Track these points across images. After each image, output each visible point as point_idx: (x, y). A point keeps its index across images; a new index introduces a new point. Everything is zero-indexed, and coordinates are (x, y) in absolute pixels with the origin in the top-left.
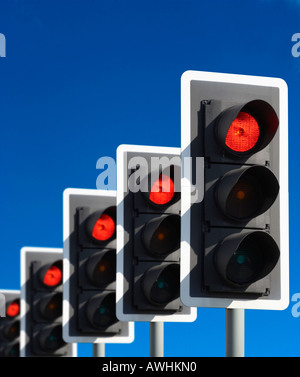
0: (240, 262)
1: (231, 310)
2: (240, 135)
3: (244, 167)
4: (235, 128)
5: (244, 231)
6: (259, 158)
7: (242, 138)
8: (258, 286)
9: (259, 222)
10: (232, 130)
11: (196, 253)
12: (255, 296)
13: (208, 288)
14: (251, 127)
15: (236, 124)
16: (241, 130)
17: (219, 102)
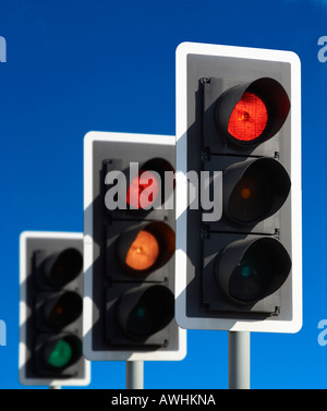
0: (245, 274)
1: (234, 333)
2: (245, 121)
3: (249, 159)
4: (239, 112)
5: (250, 238)
6: (267, 149)
7: (248, 124)
8: (265, 304)
9: (267, 226)
10: (235, 114)
11: (194, 264)
12: (262, 316)
13: (207, 305)
14: (257, 110)
15: (240, 107)
16: (246, 114)
17: (221, 81)
